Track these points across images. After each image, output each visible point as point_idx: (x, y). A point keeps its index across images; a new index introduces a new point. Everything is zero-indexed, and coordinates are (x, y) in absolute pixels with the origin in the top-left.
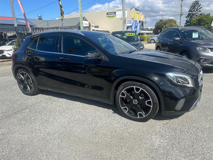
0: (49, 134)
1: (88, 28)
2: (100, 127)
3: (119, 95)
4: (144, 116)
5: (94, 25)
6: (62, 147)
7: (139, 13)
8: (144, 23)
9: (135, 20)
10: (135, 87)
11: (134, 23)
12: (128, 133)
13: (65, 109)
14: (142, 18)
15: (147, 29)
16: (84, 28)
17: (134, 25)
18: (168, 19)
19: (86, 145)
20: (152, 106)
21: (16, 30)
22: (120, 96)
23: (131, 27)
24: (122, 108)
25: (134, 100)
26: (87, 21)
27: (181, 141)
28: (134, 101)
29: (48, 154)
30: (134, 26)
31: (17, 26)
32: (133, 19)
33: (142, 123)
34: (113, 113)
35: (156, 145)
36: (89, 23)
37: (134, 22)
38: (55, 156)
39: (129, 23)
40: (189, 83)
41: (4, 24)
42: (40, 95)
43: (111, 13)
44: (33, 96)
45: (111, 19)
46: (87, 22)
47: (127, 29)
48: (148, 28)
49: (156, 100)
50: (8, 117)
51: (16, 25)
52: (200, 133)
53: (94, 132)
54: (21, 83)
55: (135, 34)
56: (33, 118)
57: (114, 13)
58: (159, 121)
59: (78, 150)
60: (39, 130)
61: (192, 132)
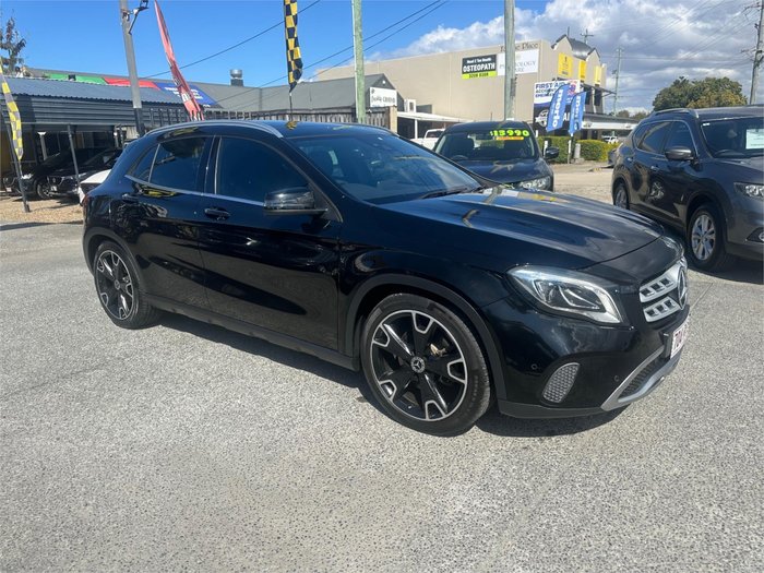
0: (130, 447)
1: (383, 113)
2: (294, 441)
3: (369, 339)
4: (445, 416)
5: (414, 101)
6: (151, 488)
7: (584, 58)
8: (604, 94)
9: (566, 82)
10: (414, 313)
11: (560, 96)
12: (378, 466)
13: (213, 378)
14: (598, 75)
15: (623, 117)
16: (369, 113)
17: (559, 100)
18: (708, 79)
19: (224, 489)
20: (465, 382)
21: (136, 121)
22: (373, 342)
23: (546, 107)
24: (380, 383)
25: (414, 359)
26: (393, 88)
27: (543, 510)
28: (416, 362)
29: (102, 503)
30: (558, 104)
31: (140, 107)
32: (559, 79)
33: (438, 440)
34: (359, 399)
35: (451, 512)
36: (398, 95)
37: (561, 91)
38: (119, 512)
39: (541, 96)
40: (602, 309)
41: (115, 101)
42: (160, 328)
43: (477, 60)
44: (136, 331)
45: (479, 78)
46: (392, 94)
47: (536, 115)
48: (626, 113)
49: (479, 362)
50: (39, 386)
51: (137, 105)
52: (630, 492)
53: (269, 452)
54: (105, 288)
55: (528, 134)
56: (107, 396)
57: (489, 59)
58: (500, 438)
59: (194, 502)
60: (109, 432)
61: (603, 483)
